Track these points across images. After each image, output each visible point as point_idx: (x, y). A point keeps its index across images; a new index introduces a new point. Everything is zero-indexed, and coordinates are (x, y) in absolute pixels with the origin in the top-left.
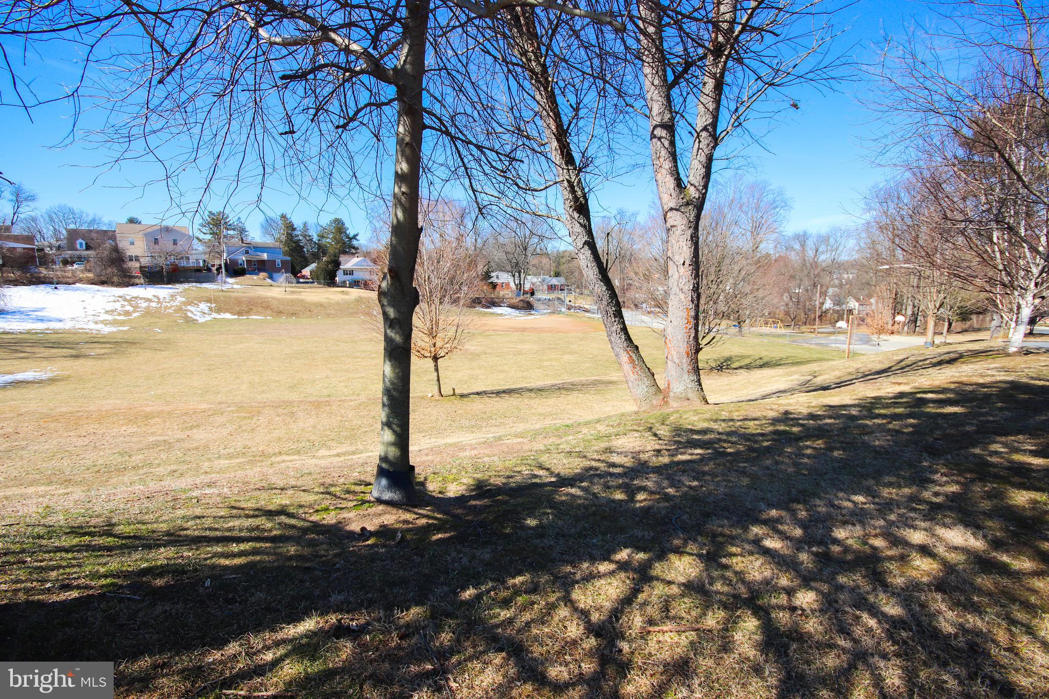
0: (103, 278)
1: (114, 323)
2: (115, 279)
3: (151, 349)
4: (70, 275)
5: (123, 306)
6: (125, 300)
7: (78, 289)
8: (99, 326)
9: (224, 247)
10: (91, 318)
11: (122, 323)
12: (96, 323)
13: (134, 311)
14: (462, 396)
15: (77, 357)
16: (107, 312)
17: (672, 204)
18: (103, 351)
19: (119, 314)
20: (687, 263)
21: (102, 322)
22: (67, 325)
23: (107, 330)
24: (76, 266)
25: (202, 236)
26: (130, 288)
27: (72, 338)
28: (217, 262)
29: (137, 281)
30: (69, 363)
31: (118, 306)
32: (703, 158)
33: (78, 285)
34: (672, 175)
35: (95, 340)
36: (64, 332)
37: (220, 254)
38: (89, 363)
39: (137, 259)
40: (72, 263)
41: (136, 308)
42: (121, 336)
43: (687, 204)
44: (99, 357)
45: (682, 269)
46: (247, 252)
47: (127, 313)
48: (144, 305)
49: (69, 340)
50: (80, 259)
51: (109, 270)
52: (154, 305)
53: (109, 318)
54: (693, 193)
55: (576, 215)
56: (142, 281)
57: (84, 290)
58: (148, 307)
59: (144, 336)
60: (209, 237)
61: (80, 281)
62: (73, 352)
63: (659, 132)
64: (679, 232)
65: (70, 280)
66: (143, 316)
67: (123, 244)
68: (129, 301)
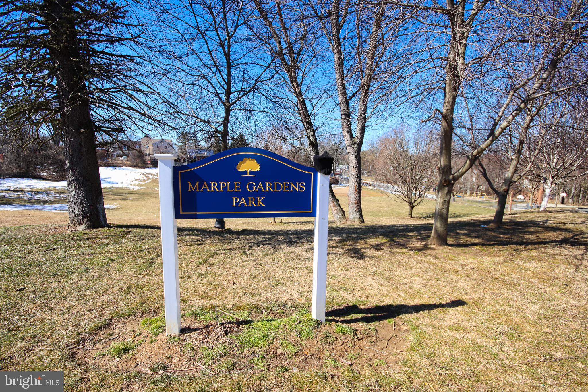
0: (135, 164)
1: (139, 185)
2: (140, 165)
3: (154, 197)
4: (121, 162)
5: (143, 177)
6: (144, 175)
7: (124, 169)
8: (133, 187)
9: (187, 149)
10: (129, 182)
11: (142, 185)
12: (132, 185)
13: (147, 180)
14: (285, 223)
15: (125, 199)
16: (136, 180)
17: (348, 144)
18: (135, 197)
19: (141, 181)
20: (355, 167)
21: (134, 184)
22: (120, 186)
23: (136, 188)
24: (123, 158)
25: (177, 144)
26: (146, 169)
27: (122, 191)
28: (184, 156)
29: (149, 165)
30: (122, 202)
31: (140, 177)
32: (360, 126)
33: (124, 167)
34: (348, 133)
35: (132, 192)
36: (119, 188)
37: (185, 153)
38: (130, 202)
39: (149, 155)
40: (121, 157)
41: (148, 178)
42: (142, 191)
43: (354, 144)
44: (133, 200)
45: (353, 169)
46: (197, 152)
47: (144, 181)
48: (151, 177)
49: (122, 192)
50: (124, 155)
51: (138, 160)
52: (155, 177)
53: (137, 183)
54: (357, 140)
55: (312, 148)
56: (151, 165)
57: (127, 169)
58: (153, 178)
59: (151, 191)
60: (181, 144)
61: (125, 165)
62: (123, 197)
63: (344, 117)
64: (351, 155)
65: (121, 165)
66: (151, 182)
67: (143, 148)
68: (145, 175)
